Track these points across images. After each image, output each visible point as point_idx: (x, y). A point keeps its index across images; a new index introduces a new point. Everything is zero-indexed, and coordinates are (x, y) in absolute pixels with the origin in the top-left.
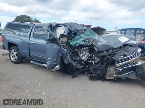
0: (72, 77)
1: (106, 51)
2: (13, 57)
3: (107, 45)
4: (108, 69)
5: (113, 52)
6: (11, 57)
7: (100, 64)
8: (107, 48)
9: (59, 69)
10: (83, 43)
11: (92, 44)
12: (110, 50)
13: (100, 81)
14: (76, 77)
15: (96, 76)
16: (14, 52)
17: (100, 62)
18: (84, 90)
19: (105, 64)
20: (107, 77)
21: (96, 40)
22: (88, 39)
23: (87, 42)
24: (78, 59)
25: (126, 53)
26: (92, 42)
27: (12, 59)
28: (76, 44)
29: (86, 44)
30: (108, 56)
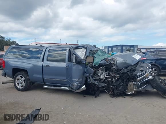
0: (95, 97)
1: (125, 68)
2: (20, 84)
3: (126, 63)
4: (128, 85)
5: (131, 69)
6: (17, 84)
7: (120, 81)
8: (126, 66)
9: (86, 89)
10: (102, 62)
11: (111, 63)
12: (129, 67)
13: (121, 97)
14: (98, 96)
15: (117, 93)
16: (21, 79)
17: (121, 79)
18: (114, 106)
19: (125, 80)
20: (127, 92)
21: (113, 59)
22: (106, 58)
23: (105, 62)
24: (97, 78)
25: (142, 69)
26: (109, 61)
27: (18, 86)
28: (96, 64)
29: (104, 63)
30: (128, 73)
